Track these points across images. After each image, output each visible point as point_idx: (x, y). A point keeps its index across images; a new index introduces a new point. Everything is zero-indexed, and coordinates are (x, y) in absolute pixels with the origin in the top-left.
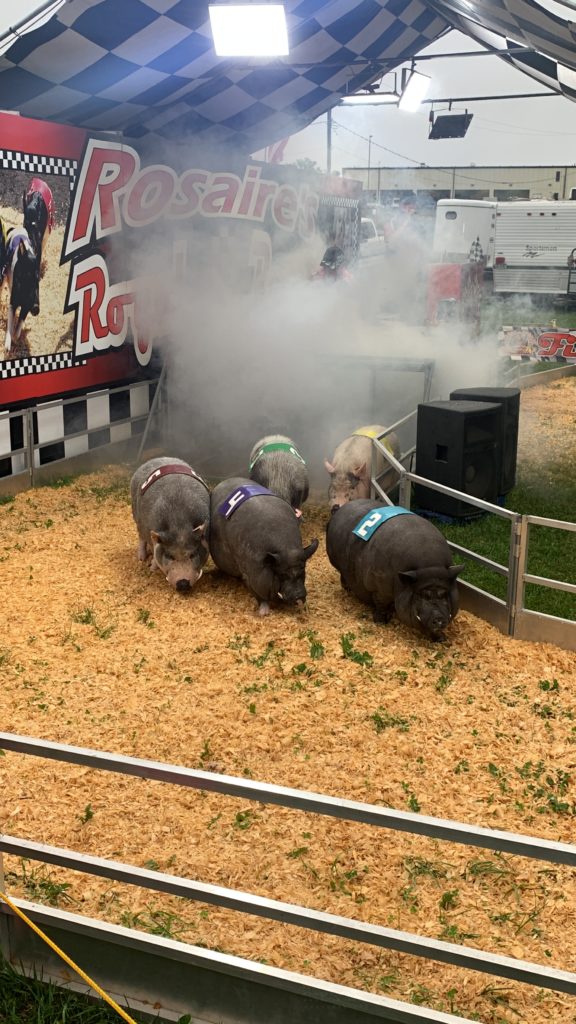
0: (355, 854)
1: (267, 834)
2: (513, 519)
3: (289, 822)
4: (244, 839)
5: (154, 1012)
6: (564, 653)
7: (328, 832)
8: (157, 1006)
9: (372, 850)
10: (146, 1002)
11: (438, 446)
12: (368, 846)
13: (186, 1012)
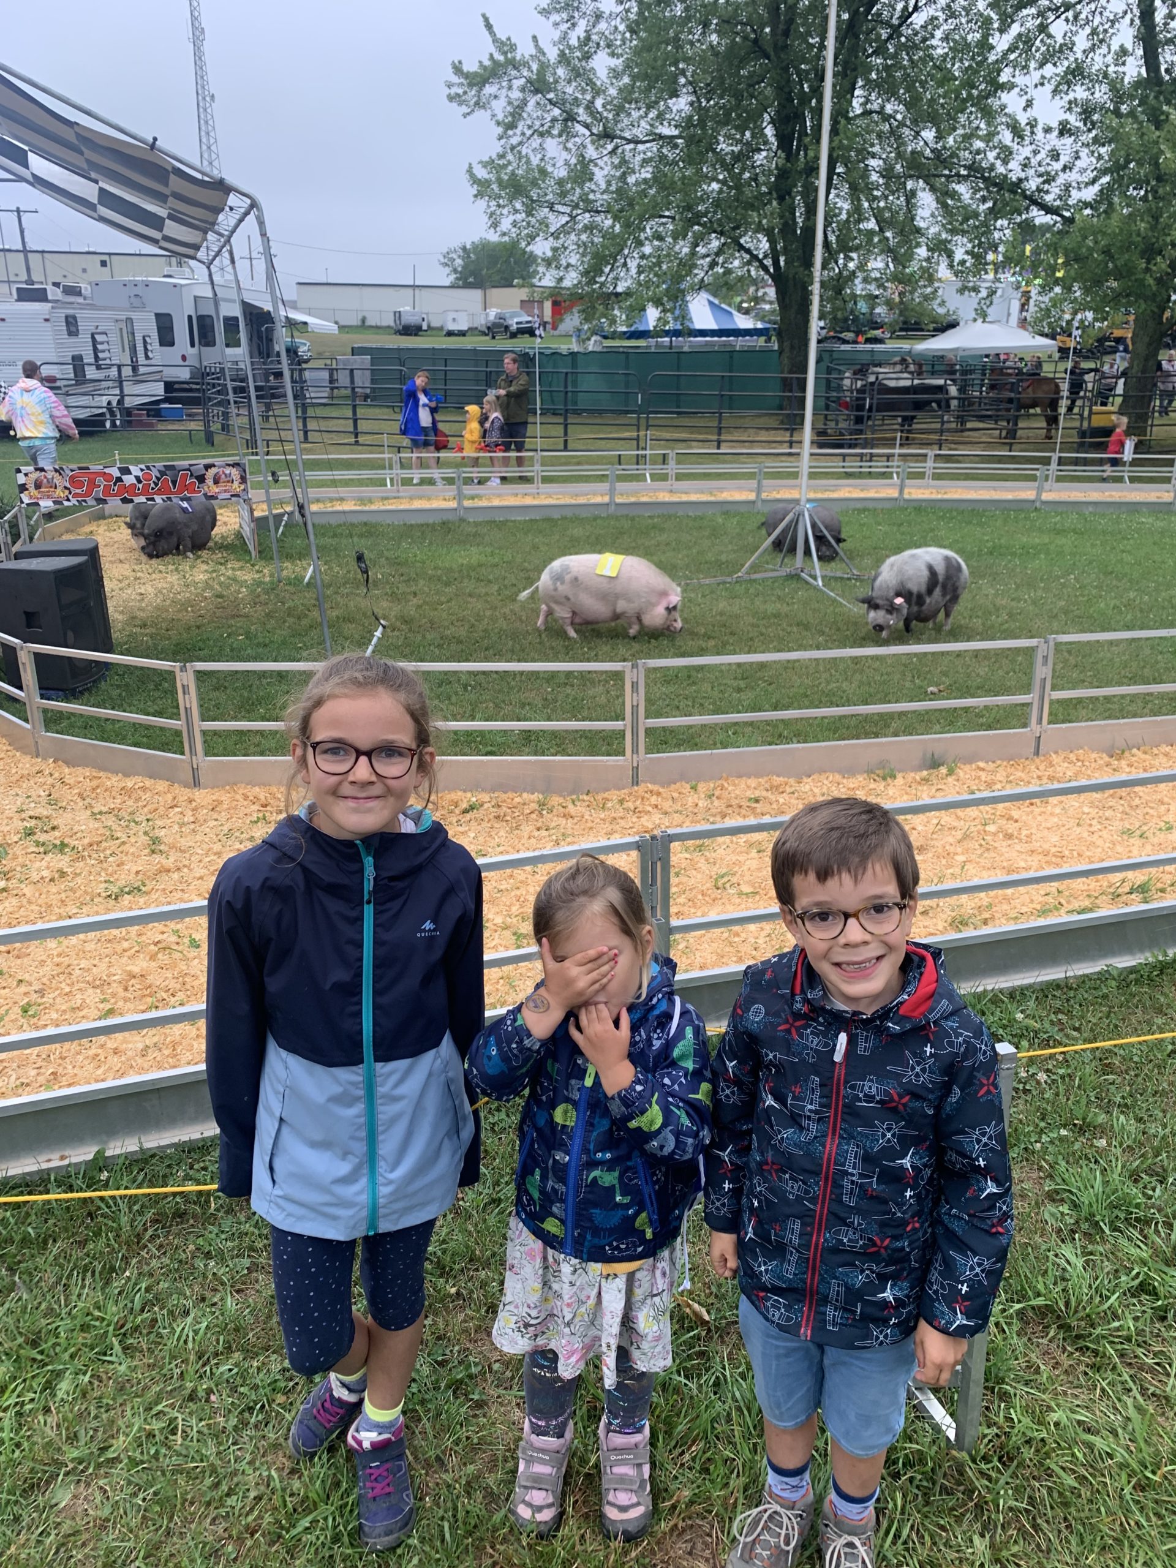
0: (165, 995)
1: (64, 1011)
2: (177, 671)
3: (79, 996)
4: (41, 1023)
5: (66, 1162)
6: (257, 789)
7: (126, 989)
8: (62, 1158)
9: (178, 986)
10: (49, 1160)
11: (26, 613)
12: (173, 985)
13: (95, 1149)
